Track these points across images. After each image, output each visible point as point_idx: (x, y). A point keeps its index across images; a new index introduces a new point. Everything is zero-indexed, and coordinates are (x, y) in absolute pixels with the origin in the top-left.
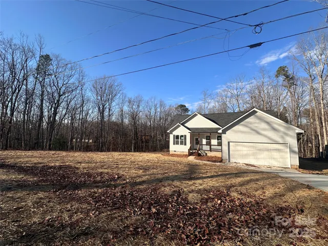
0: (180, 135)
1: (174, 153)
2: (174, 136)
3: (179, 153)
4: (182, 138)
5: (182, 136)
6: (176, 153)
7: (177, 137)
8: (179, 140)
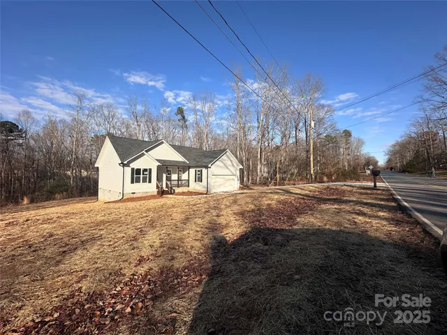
0: (142, 168)
1: (132, 196)
2: (133, 169)
3: (139, 195)
4: (146, 173)
5: (145, 170)
6: (135, 196)
7: (138, 171)
8: (141, 176)
